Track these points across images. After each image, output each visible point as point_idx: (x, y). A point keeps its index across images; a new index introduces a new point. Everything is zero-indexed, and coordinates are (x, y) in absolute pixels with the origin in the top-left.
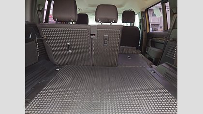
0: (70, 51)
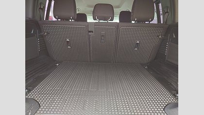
0: (69, 47)
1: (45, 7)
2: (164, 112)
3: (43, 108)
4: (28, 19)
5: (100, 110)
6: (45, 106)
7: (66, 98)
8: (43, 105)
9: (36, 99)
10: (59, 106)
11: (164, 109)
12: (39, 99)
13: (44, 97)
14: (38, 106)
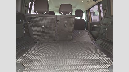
1: (28, 6)
2: (108, 70)
3: (27, 69)
4: (17, 12)
5: (66, 70)
6: (28, 67)
7: (42, 63)
8: (27, 67)
9: (22, 63)
10: (38, 67)
11: (108, 69)
12: (24, 63)
13: (27, 62)
14: (24, 68)
